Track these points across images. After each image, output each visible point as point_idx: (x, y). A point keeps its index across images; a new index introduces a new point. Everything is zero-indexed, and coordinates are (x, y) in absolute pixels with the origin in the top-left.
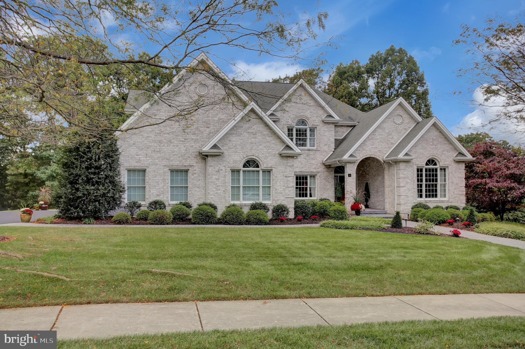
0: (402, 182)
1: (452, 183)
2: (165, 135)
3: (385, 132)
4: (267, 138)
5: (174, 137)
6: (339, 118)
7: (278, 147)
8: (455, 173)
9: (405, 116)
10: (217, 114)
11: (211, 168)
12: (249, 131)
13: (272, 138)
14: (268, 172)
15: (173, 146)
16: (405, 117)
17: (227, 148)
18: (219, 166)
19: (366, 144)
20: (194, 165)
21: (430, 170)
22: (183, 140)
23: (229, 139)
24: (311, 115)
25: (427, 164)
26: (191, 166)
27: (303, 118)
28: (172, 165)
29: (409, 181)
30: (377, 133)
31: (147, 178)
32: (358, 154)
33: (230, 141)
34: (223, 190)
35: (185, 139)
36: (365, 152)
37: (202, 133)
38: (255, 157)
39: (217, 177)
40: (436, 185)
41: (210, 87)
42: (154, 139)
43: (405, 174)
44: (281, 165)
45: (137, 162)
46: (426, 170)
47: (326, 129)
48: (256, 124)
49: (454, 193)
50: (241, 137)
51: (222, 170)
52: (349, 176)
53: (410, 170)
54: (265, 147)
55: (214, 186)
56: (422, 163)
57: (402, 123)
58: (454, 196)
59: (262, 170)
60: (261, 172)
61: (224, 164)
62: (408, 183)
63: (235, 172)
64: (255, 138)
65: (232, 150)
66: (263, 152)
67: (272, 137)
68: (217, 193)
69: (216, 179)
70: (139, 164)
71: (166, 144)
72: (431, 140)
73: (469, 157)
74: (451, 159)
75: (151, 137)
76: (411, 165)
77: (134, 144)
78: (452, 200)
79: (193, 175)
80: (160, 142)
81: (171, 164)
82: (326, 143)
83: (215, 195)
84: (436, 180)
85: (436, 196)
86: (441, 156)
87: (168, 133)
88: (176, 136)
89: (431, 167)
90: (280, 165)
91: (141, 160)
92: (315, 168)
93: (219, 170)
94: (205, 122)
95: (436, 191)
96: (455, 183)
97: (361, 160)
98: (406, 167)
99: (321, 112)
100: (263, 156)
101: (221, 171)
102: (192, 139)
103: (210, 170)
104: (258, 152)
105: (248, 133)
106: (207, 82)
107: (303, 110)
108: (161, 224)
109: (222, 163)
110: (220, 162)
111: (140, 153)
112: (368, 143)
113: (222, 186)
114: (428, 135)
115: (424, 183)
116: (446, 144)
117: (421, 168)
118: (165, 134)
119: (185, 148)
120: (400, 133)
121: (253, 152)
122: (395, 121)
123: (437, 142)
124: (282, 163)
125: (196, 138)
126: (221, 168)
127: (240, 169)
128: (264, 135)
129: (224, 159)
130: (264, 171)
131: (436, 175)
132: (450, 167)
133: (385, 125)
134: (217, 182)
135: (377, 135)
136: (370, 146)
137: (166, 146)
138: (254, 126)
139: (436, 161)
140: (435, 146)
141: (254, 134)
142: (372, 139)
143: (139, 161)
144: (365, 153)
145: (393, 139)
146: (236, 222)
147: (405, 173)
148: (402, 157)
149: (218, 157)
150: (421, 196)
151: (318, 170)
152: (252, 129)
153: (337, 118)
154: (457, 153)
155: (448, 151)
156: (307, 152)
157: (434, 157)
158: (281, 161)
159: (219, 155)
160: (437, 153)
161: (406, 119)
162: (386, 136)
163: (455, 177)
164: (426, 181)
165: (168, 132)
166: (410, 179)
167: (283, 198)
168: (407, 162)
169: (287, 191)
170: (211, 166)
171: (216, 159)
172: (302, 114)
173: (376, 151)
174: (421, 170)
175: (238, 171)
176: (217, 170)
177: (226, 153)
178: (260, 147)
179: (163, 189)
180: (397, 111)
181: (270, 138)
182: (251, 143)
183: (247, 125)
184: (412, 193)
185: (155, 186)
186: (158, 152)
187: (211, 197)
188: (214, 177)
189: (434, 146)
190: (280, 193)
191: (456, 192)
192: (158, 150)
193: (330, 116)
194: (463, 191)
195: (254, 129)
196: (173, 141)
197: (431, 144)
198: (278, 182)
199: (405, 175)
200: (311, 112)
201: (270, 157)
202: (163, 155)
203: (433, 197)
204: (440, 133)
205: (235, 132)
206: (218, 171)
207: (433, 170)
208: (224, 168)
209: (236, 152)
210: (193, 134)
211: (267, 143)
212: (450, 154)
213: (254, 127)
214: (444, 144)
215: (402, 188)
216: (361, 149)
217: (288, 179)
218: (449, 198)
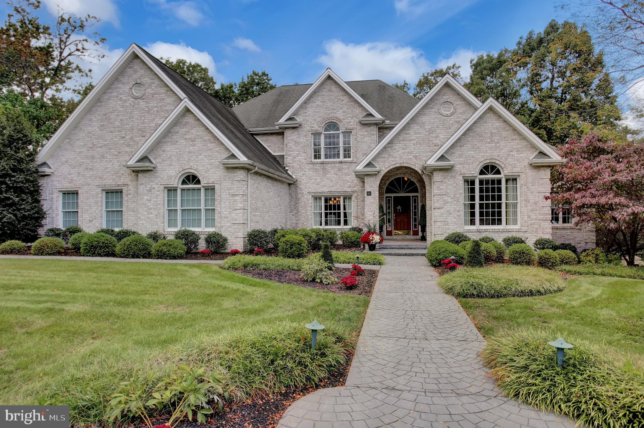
0: (438, 201)
1: (527, 201)
2: (98, 149)
3: (425, 129)
4: (209, 145)
5: (107, 151)
6: (380, 117)
7: (223, 156)
8: (533, 185)
9: (457, 103)
10: (154, 119)
11: (142, 186)
12: (187, 136)
13: (214, 144)
14: (210, 189)
15: (106, 161)
16: (458, 105)
17: (161, 160)
18: (151, 184)
19: (394, 147)
20: (129, 183)
21: (487, 182)
22: (116, 153)
23: (163, 149)
24: (343, 116)
25: (482, 173)
26: (124, 185)
27: (333, 121)
28: (105, 185)
29: (449, 200)
30: (411, 132)
31: (79, 201)
32: (382, 163)
33: (163, 151)
34: (156, 213)
35: (119, 153)
36: (392, 159)
37: (137, 143)
38: (192, 171)
39: (148, 197)
40: (499, 206)
41: (147, 85)
42: (86, 154)
43: (442, 189)
44: (227, 179)
45: (69, 183)
46: (481, 182)
47: (366, 133)
48: (194, 127)
49: (529, 217)
50: (177, 146)
51: (154, 188)
52: (367, 195)
53: (452, 182)
54: (206, 156)
55: (146, 209)
56: (474, 171)
57: (452, 114)
58: (530, 222)
59: (203, 187)
60: (203, 191)
61: (157, 181)
62: (448, 202)
63: (171, 190)
64: (194, 145)
65: (166, 162)
66: (203, 164)
67: (215, 142)
68: (148, 218)
69: (148, 200)
70: (72, 185)
71: (99, 160)
72: (489, 135)
73: (554, 159)
74: (526, 163)
75: (83, 152)
76: (453, 174)
77: (66, 162)
78: (526, 228)
79: (127, 195)
80: (93, 157)
81: (104, 182)
82: (365, 152)
83: (146, 221)
84: (500, 198)
85: (499, 222)
86: (506, 159)
87: (101, 147)
88: (109, 149)
89: (490, 176)
90: (225, 180)
91: (73, 181)
92: (350, 187)
93: (150, 188)
94: (139, 130)
95: (500, 214)
96: (533, 201)
97: (386, 171)
98: (445, 178)
99: (358, 111)
100: (203, 168)
101: (153, 190)
102: (127, 152)
103: (141, 188)
104: (197, 163)
105: (186, 139)
106: (142, 80)
107: (334, 109)
108: (42, 255)
109: (154, 179)
110: (152, 179)
111: (72, 172)
112: (397, 146)
113: (154, 209)
114: (482, 127)
115: (477, 202)
116: (515, 140)
117: (472, 178)
118: (97, 147)
119: (119, 164)
120: (450, 128)
121: (191, 164)
122: (442, 111)
123: (499, 138)
124: (228, 177)
125: (130, 150)
126: (154, 186)
127: (177, 187)
128: (205, 141)
129: (157, 174)
130: (207, 189)
131: (500, 190)
132: (523, 176)
133: (424, 119)
134: (149, 204)
135: (411, 134)
136: (401, 151)
137: (99, 162)
138: (192, 129)
139: (498, 167)
140: (496, 143)
141: (192, 141)
142: (403, 140)
143: (72, 181)
144: (393, 161)
145: (438, 139)
146: (127, 255)
147: (442, 187)
148: (433, 163)
149: (150, 173)
150: (472, 222)
151: (355, 189)
152: (190, 134)
153: (378, 116)
154: (537, 153)
155: (518, 151)
156: (338, 165)
157: (494, 161)
158: (226, 174)
159: (151, 170)
160: (498, 156)
161: (459, 107)
162: (426, 135)
163: (532, 192)
164: (481, 198)
165: (100, 145)
166: (452, 196)
167: (228, 224)
168: (447, 170)
169: (234, 215)
170: (142, 184)
171: (147, 175)
172: (332, 115)
173: (410, 157)
174: (473, 183)
175: (175, 190)
176: (149, 189)
177: (159, 166)
178: (200, 157)
179: (95, 214)
180: (444, 97)
181: (212, 145)
182: (189, 152)
183: (184, 130)
184: (455, 218)
185: (87, 210)
186: (90, 169)
187: (142, 222)
188: (145, 197)
189: (494, 144)
190: (225, 218)
191: (533, 216)
192: (91, 167)
193: (371, 115)
194: (547, 214)
195: (192, 134)
196: (106, 155)
197: (489, 140)
198: (222, 203)
199: (442, 191)
200: (343, 112)
201: (213, 170)
202: (95, 173)
203: (493, 223)
204: (505, 123)
205: (170, 140)
206: (150, 191)
207: (493, 182)
208: (156, 186)
209: (171, 165)
210: (127, 146)
211: (208, 152)
212: (522, 155)
213: (193, 131)
214: (512, 140)
215: (437, 210)
216: (387, 155)
217: (235, 198)
218: (522, 226)
